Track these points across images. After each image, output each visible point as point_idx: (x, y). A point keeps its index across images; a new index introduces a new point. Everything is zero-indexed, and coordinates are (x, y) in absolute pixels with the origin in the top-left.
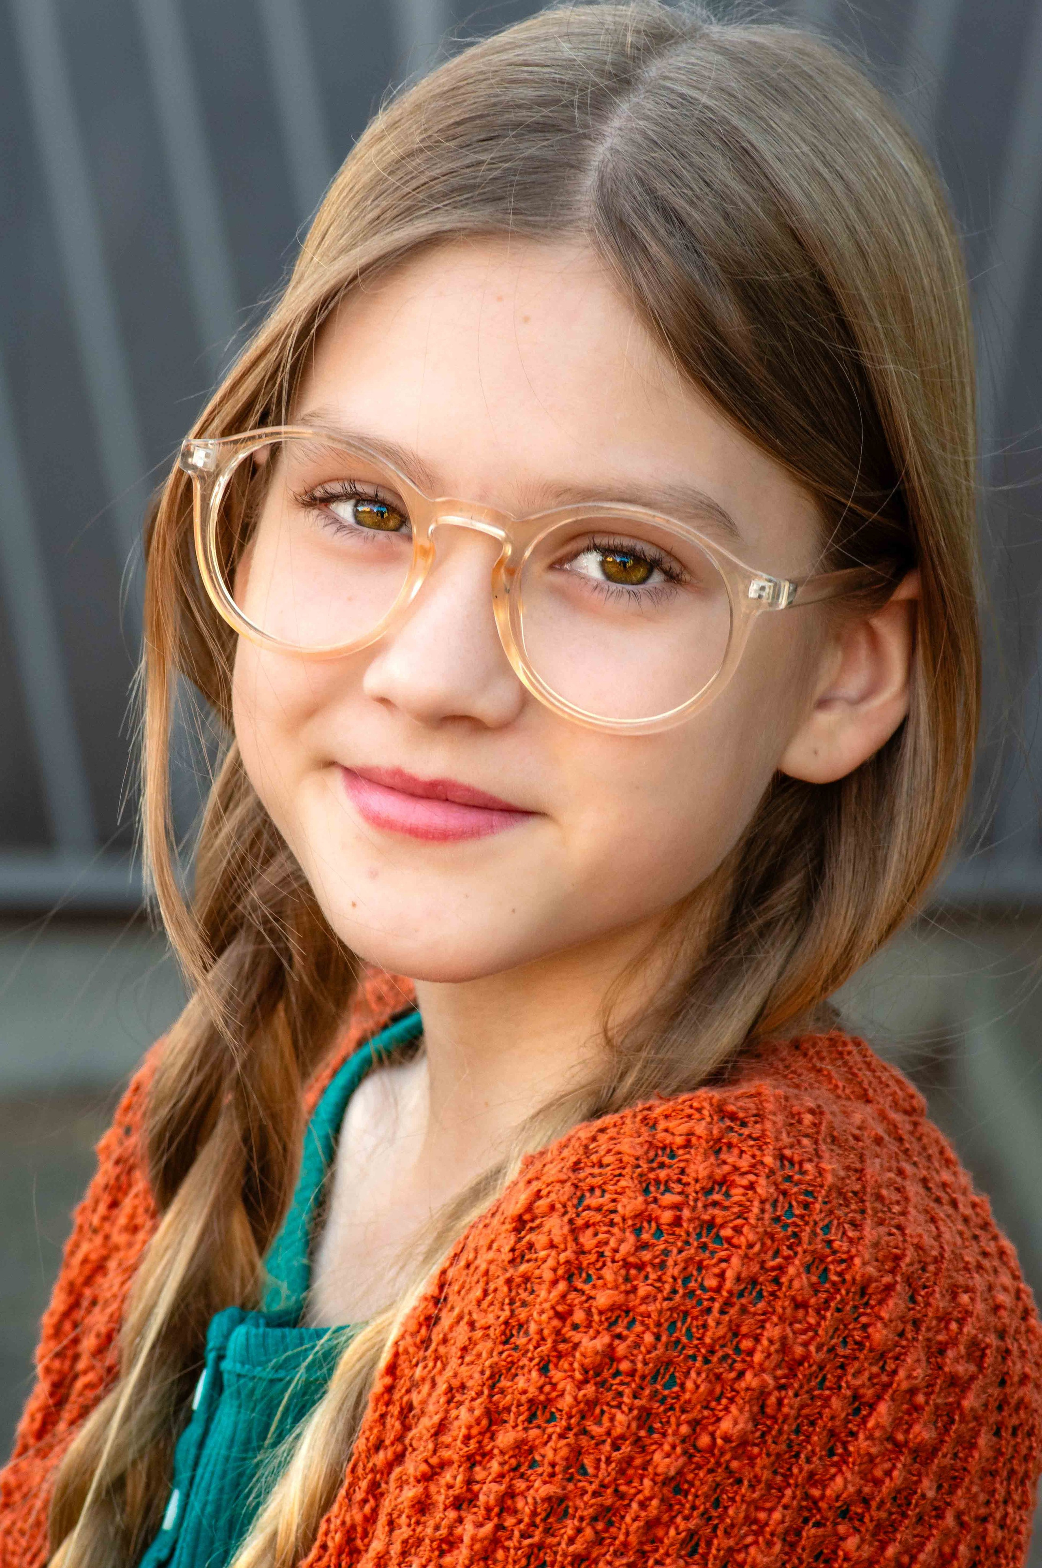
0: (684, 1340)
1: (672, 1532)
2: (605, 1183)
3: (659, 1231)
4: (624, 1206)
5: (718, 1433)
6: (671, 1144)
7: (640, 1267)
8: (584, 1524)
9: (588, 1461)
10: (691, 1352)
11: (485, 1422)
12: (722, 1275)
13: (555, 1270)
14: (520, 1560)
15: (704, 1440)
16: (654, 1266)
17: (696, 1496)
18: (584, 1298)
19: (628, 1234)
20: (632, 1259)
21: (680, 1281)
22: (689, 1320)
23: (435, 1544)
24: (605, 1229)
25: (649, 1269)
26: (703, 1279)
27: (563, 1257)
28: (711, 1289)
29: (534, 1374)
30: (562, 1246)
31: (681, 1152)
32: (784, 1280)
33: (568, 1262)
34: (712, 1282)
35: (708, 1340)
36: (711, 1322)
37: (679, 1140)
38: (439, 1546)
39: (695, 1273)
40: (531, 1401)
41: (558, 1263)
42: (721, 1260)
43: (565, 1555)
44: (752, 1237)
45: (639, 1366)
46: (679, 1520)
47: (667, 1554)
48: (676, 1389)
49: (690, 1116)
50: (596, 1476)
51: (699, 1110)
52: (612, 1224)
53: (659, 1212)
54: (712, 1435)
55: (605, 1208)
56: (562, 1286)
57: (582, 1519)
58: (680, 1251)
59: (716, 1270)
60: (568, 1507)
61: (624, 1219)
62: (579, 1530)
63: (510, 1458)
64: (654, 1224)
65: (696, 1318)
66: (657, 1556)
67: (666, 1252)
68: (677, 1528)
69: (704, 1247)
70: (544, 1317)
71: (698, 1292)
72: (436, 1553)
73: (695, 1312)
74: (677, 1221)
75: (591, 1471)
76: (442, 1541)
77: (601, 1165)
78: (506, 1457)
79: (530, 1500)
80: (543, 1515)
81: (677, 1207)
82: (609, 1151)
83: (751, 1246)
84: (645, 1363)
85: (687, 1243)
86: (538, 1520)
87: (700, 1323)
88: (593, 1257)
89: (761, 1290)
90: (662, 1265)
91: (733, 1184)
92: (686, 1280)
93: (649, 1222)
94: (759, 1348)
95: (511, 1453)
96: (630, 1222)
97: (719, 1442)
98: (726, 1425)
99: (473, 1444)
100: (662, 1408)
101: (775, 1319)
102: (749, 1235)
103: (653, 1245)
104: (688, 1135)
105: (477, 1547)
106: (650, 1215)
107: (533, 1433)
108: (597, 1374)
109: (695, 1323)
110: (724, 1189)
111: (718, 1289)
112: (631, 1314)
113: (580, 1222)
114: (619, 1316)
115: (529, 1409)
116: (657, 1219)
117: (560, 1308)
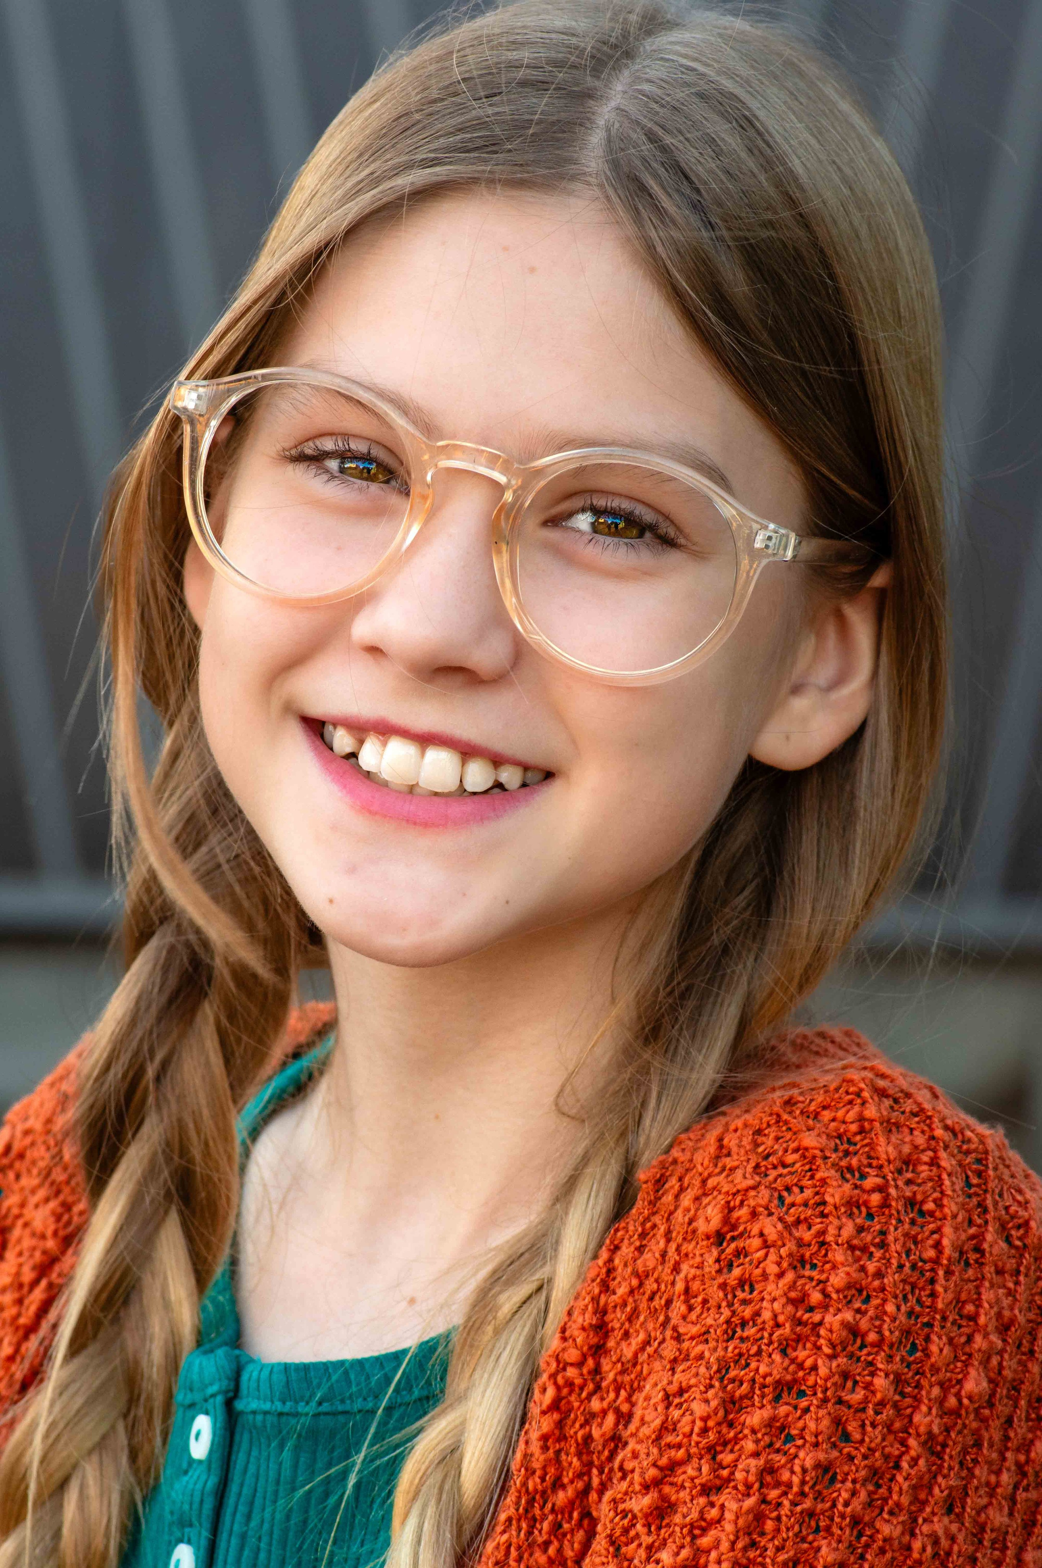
0: (918, 1309)
1: (936, 1490)
2: (799, 1180)
3: (870, 1216)
4: (833, 1196)
5: (963, 1393)
6: (846, 1131)
7: (864, 1249)
8: (858, 1486)
9: (852, 1427)
10: (926, 1320)
11: (721, 1413)
12: (938, 1245)
13: (779, 1264)
14: (793, 1527)
15: (952, 1401)
16: (876, 1246)
17: (951, 1457)
18: (814, 1283)
19: (844, 1220)
20: (855, 1242)
21: (904, 1256)
22: (917, 1292)
23: (685, 1531)
24: (819, 1220)
25: (872, 1249)
26: (920, 1252)
27: (784, 1252)
28: (931, 1260)
29: (777, 1357)
30: (780, 1243)
31: (858, 1138)
32: (986, 1246)
33: (790, 1255)
34: (931, 1253)
35: (940, 1305)
36: (939, 1289)
37: (854, 1128)
38: (690, 1532)
39: (913, 1247)
40: (778, 1382)
41: (781, 1257)
42: (933, 1232)
43: (843, 1516)
44: (954, 1208)
45: (887, 1333)
46: (940, 1479)
47: (933, 1513)
48: (919, 1354)
49: (850, 1102)
50: (862, 1441)
51: (858, 1094)
52: (823, 1215)
53: (865, 1197)
54: (958, 1395)
55: (812, 1202)
56: (790, 1276)
57: (854, 1481)
58: (896, 1229)
59: (930, 1242)
60: (836, 1473)
61: (836, 1208)
62: (854, 1493)
63: (763, 1435)
64: (864, 1209)
65: (923, 1289)
66: (925, 1515)
67: (883, 1233)
68: (940, 1486)
69: (913, 1222)
70: (776, 1305)
71: (920, 1264)
72: (688, 1539)
73: (921, 1283)
74: (885, 1204)
75: (857, 1436)
76: (692, 1526)
77: (785, 1166)
78: (759, 1435)
79: (797, 1469)
80: (810, 1484)
81: (881, 1189)
82: (786, 1151)
83: (955, 1216)
84: (891, 1332)
85: (900, 1221)
86: (807, 1489)
87: (928, 1292)
88: (814, 1248)
89: (968, 1258)
90: (883, 1245)
91: (919, 1162)
92: (908, 1252)
93: (858, 1207)
94: (982, 1311)
95: (763, 1430)
96: (843, 1210)
97: (966, 1401)
98: (970, 1386)
99: (712, 1436)
100: (911, 1374)
101: (987, 1284)
102: (951, 1207)
103: (870, 1227)
104: (860, 1120)
105: (741, 1522)
106: (857, 1201)
107: (783, 1410)
108: (844, 1349)
109: (923, 1293)
110: (911, 1168)
111: (936, 1261)
112: (865, 1293)
113: (790, 1219)
114: (853, 1296)
115: (775, 1389)
116: (866, 1203)
117: (793, 1295)
